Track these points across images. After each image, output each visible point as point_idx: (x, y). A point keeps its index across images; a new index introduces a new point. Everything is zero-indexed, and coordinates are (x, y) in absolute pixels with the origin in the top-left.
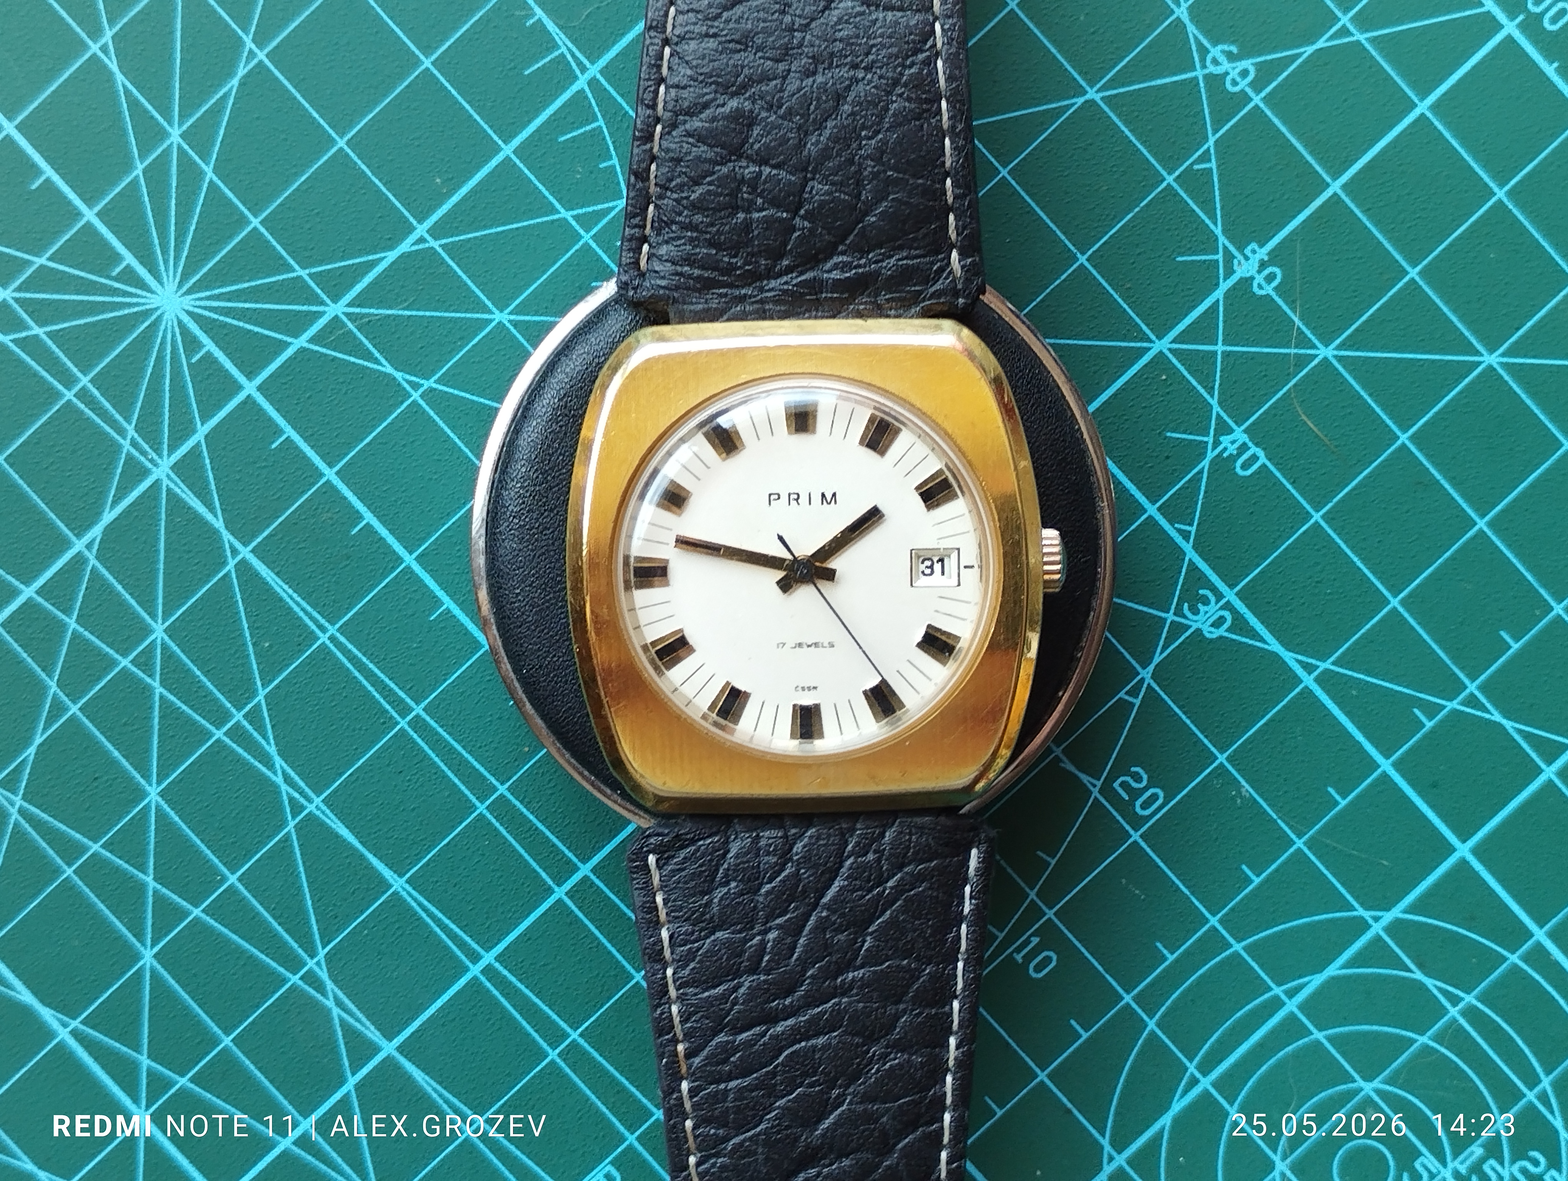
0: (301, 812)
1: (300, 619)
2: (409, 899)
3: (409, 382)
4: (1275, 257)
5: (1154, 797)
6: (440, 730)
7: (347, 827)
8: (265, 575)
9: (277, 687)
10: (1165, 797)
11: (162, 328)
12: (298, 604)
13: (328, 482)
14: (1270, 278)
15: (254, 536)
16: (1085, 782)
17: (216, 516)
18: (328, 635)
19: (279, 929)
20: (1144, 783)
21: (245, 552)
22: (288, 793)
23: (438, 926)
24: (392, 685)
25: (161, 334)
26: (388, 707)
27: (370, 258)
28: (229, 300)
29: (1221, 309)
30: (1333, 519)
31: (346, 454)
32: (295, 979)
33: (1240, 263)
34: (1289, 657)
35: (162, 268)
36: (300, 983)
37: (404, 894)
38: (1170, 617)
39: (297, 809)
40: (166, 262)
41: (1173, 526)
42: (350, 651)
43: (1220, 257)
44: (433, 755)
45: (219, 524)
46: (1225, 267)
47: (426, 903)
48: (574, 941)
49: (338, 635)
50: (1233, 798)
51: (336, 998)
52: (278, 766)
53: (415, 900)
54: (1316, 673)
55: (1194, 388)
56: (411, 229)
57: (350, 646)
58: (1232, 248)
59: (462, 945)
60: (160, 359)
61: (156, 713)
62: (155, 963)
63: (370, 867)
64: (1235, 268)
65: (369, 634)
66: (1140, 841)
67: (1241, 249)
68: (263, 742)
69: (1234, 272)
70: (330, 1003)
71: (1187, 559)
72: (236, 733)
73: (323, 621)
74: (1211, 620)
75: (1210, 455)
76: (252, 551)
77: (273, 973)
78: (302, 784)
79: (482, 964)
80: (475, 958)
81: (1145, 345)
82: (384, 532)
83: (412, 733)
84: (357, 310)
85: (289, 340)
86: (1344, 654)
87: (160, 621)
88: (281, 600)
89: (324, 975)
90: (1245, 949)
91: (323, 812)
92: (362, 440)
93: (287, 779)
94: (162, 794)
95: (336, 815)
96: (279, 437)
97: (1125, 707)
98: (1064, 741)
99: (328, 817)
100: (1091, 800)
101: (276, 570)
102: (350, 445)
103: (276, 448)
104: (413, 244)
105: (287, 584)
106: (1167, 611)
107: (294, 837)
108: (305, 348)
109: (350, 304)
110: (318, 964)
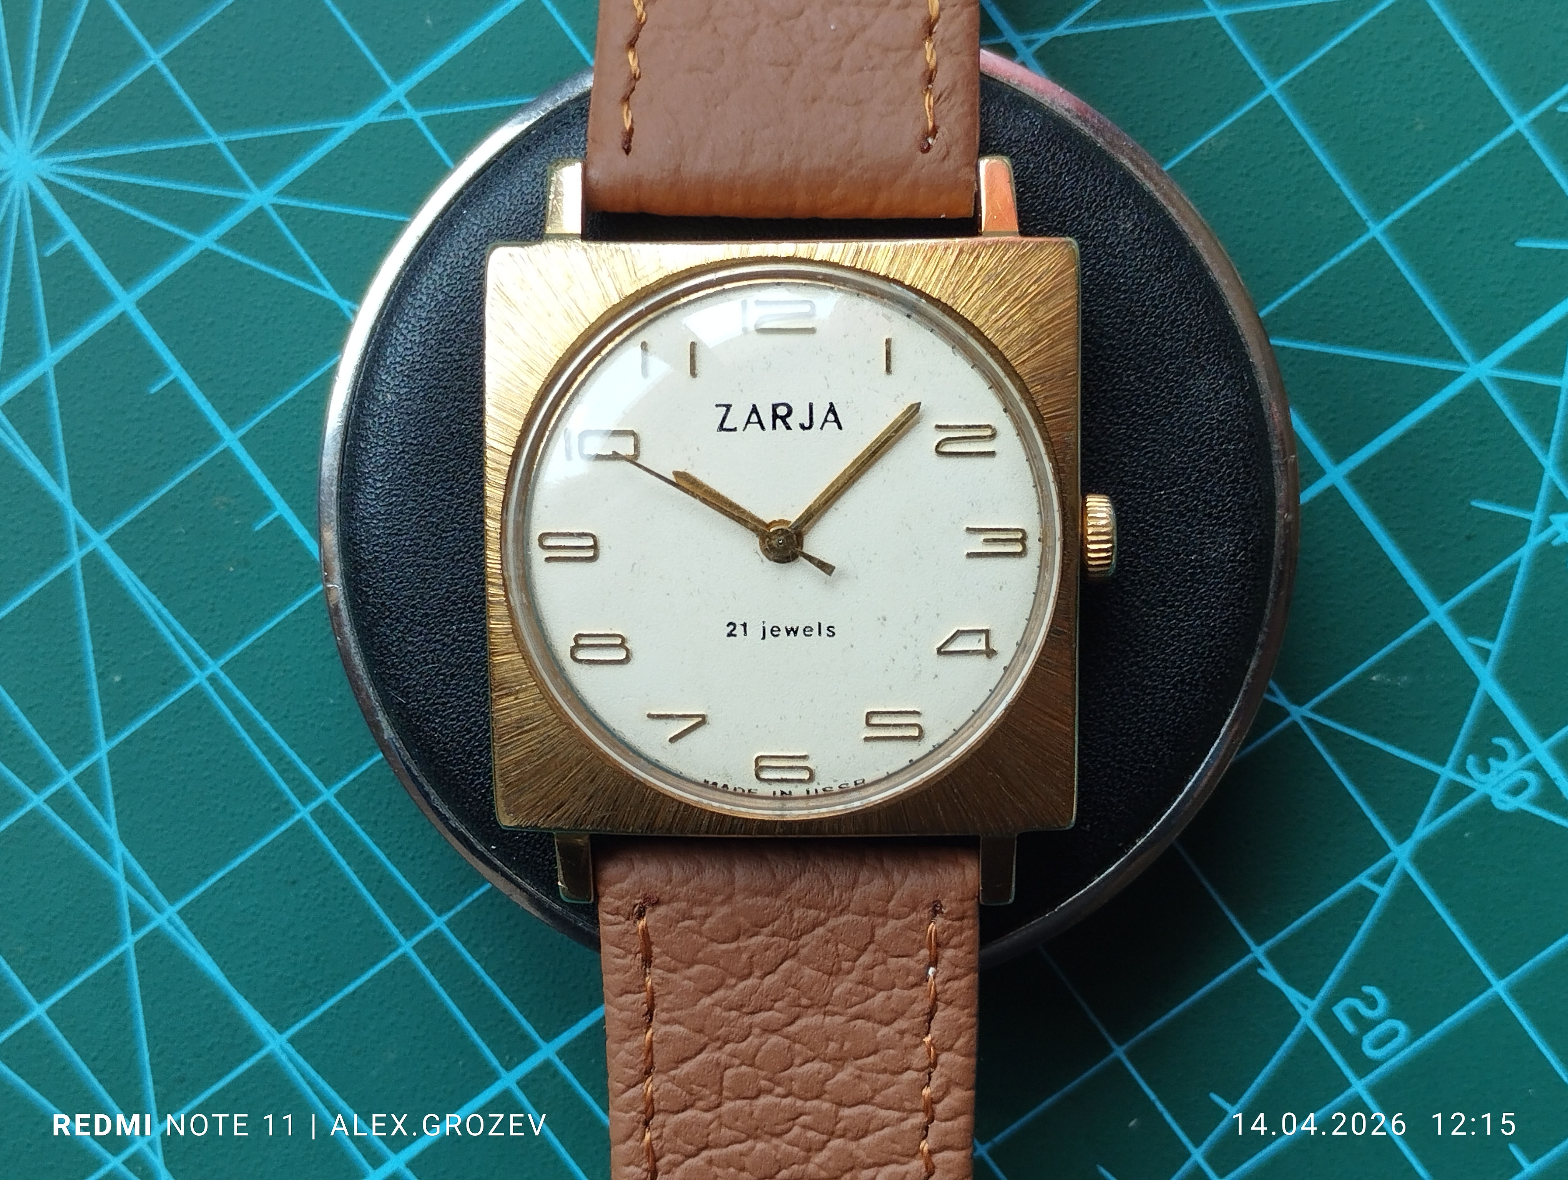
0: (145, 925)
1: (167, 645)
2: (290, 1066)
5: (1394, 1034)
6: (358, 828)
7: (210, 953)
8: (123, 578)
9: (127, 741)
10: (1408, 1034)
13: (227, 451)
15: (112, 517)
16: (1293, 1000)
17: (60, 484)
18: (208, 672)
20: (1380, 1011)
21: (98, 541)
22: (129, 896)
24: (294, 756)
26: (283, 786)
27: (318, 127)
28: (108, 169)
31: (257, 413)
32: (115, 1163)
35: (13, 113)
36: (123, 1169)
37: (284, 1058)
38: (1447, 773)
39: (139, 919)
40: (20, 106)
41: (1465, 638)
42: (237, 699)
44: (343, 863)
45: (63, 495)
47: (313, 1073)
49: (222, 675)
52: (117, 855)
53: (299, 1068)
55: (1521, 439)
56: (383, 89)
57: (238, 694)
63: (237, 1013)
65: (266, 679)
66: (1363, 1093)
68: (100, 819)
71: (1481, 691)
72: (62, 801)
73: (202, 653)
74: (1507, 784)
75: (1534, 541)
76: (109, 541)
77: (85, 1151)
78: (150, 884)
79: (387, 1169)
80: (377, 1161)
81: (1453, 367)
82: (301, 532)
83: (315, 827)
84: (293, 202)
85: (189, 236)
88: (143, 616)
89: (157, 1161)
91: (177, 929)
92: (282, 394)
93: (130, 877)
95: (195, 934)
96: (162, 378)
97: (1365, 897)
98: (1269, 938)
99: (184, 936)
100: (1298, 1029)
101: (141, 572)
102: (263, 400)
103: (156, 393)
104: (384, 112)
105: (155, 593)
106: (1443, 763)
107: (133, 959)
108: (211, 251)
109: (284, 192)
110: (151, 1144)
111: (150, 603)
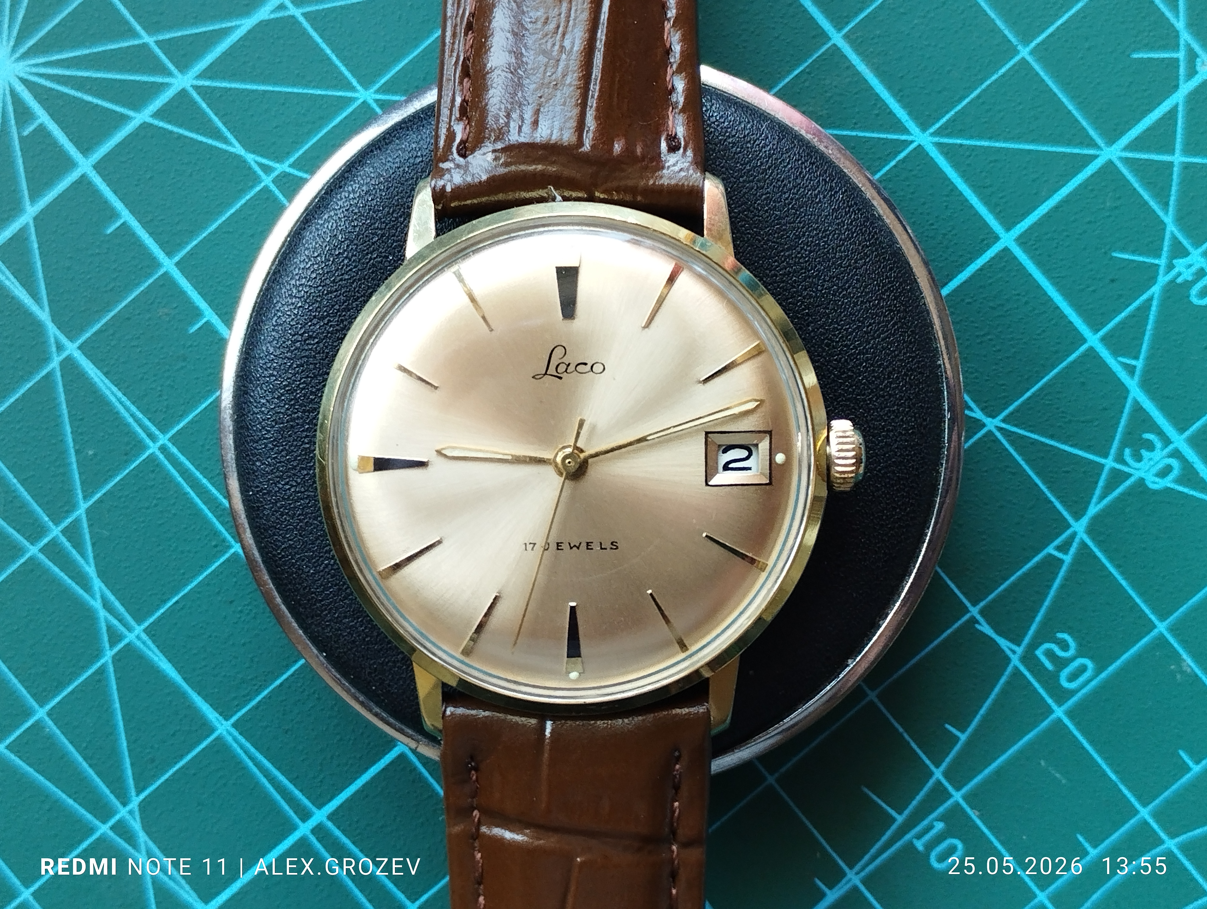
0: (119, 642)
1: (127, 425)
2: (235, 745)
3: (261, 165)
5: (1083, 669)
7: (170, 661)
8: (92, 375)
9: (100, 501)
10: (1094, 669)
12: (127, 409)
13: (167, 273)
15: (82, 330)
16: (1004, 648)
17: (41, 307)
18: (159, 444)
19: (91, 772)
20: (1071, 652)
21: (72, 348)
22: (106, 620)
23: (265, 776)
26: (220, 527)
27: (225, 25)
28: (69, 67)
29: (1181, 115)
31: (187, 243)
32: (104, 829)
33: (1203, 63)
36: (110, 834)
37: (229, 739)
38: (1109, 463)
39: (114, 637)
40: (0, 24)
41: (1116, 359)
42: (182, 463)
43: (1181, 55)
45: (44, 315)
46: (1187, 68)
47: (253, 750)
48: (416, 802)
49: (170, 445)
50: (1173, 673)
51: (149, 852)
52: (96, 589)
53: (242, 747)
55: (1147, 203)
57: (182, 459)
58: (1195, 45)
59: (291, 800)
63: (192, 706)
64: (1198, 68)
65: (203, 446)
66: (1064, 718)
67: (1205, 47)
68: (82, 561)
69: (1197, 73)
71: (1131, 398)
72: (53, 550)
73: (153, 429)
74: (1155, 470)
75: (1162, 280)
76: (80, 348)
77: (81, 820)
78: (121, 609)
79: (313, 822)
80: (305, 816)
81: (1091, 152)
84: (207, 83)
85: (131, 113)
88: (108, 403)
89: (136, 825)
90: (1178, 846)
91: (144, 643)
92: (205, 228)
93: (107, 605)
95: (158, 647)
96: (115, 222)
97: (1053, 563)
98: (982, 600)
99: (150, 649)
100: (1010, 669)
101: (105, 370)
102: (192, 233)
103: (111, 233)
104: (272, 12)
105: (116, 386)
106: (1106, 456)
107: (111, 669)
108: (147, 123)
109: (201, 76)
110: (131, 812)
111: (113, 393)
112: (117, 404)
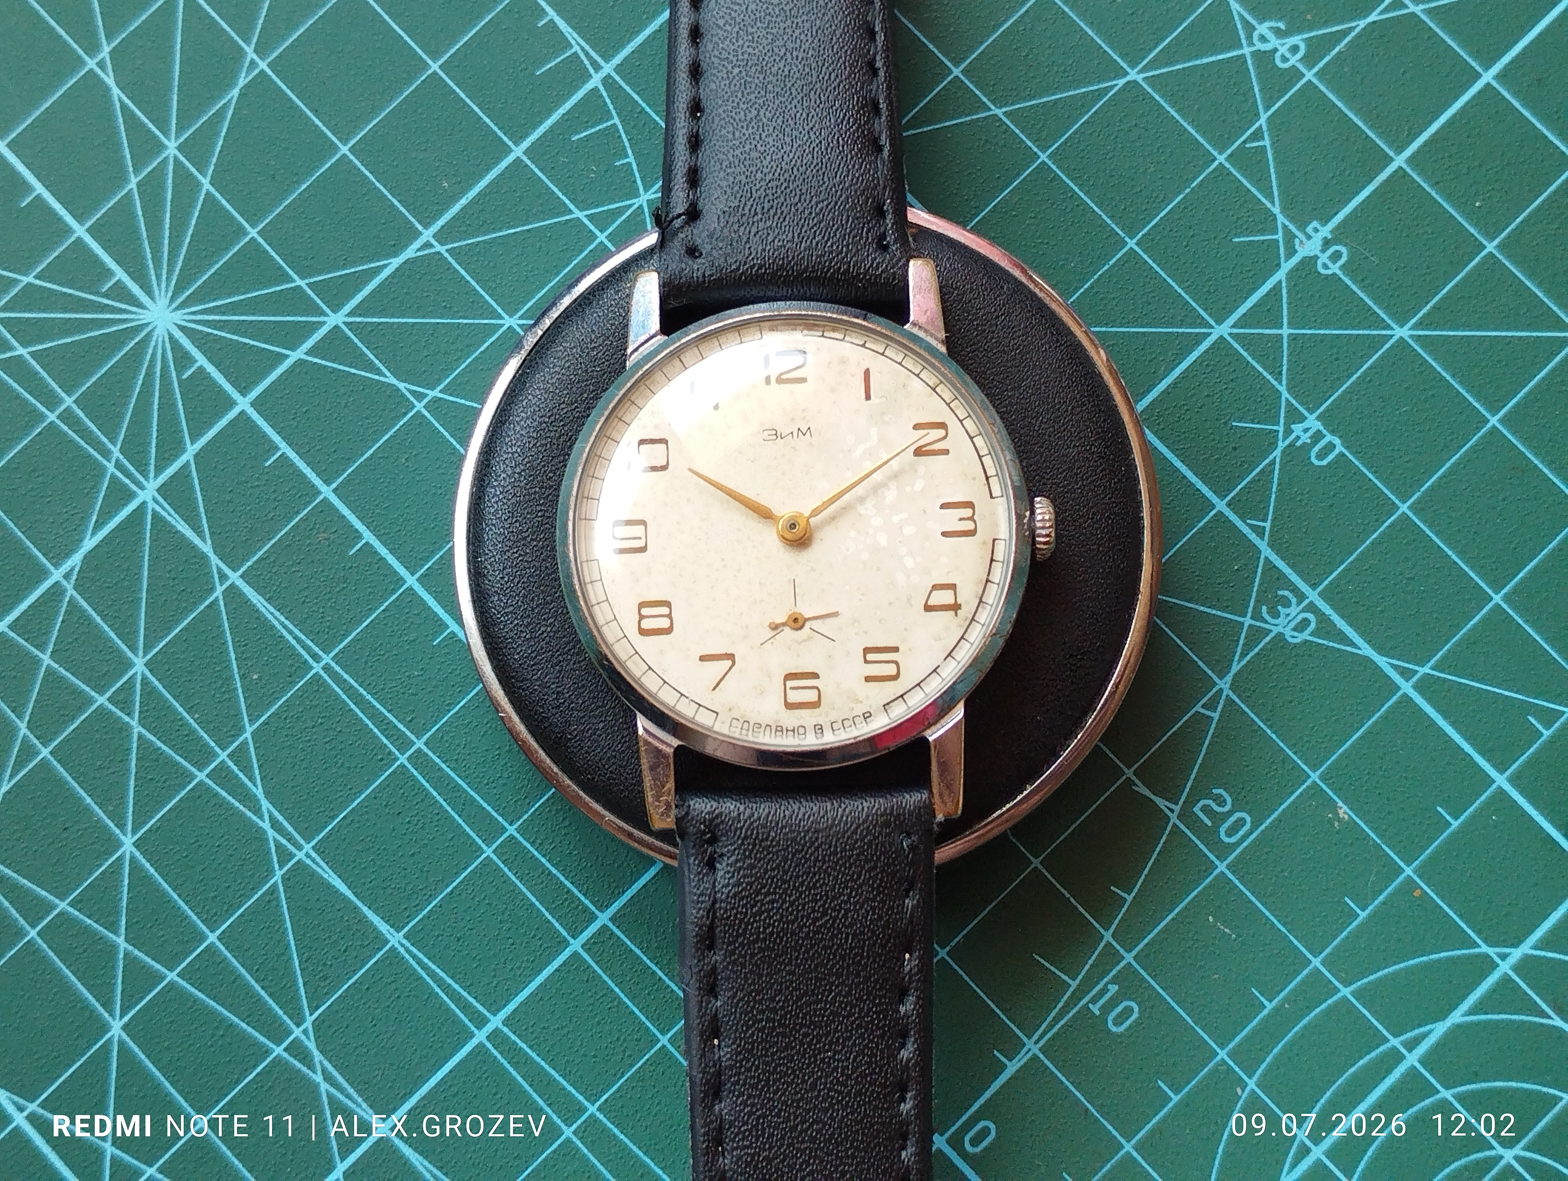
0: (290, 860)
1: (292, 647)
2: (407, 956)
3: (412, 392)
4: (1339, 235)
5: (1241, 822)
6: (444, 766)
7: (340, 876)
8: (255, 602)
9: (265, 723)
10: (1252, 822)
11: (153, 344)
12: (291, 632)
13: (325, 500)
14: (1336, 256)
15: (244, 559)
16: (1163, 807)
17: (204, 540)
18: (322, 664)
19: (262, 993)
20: (1228, 807)
21: (234, 577)
22: (275, 840)
24: (392, 718)
25: (150, 351)
26: (385, 741)
27: (373, 265)
28: (224, 314)
29: (1284, 291)
30: (1422, 509)
31: (344, 470)
32: (279, 1050)
33: (1301, 242)
34: (1382, 661)
35: (154, 282)
36: (285, 1055)
37: (402, 950)
38: (1248, 621)
39: (284, 856)
40: (159, 277)
41: (1245, 522)
42: (345, 680)
43: (1280, 236)
44: (435, 794)
45: (206, 547)
46: (1286, 249)
47: (426, 960)
48: (591, 1001)
49: (333, 664)
50: (1330, 822)
51: (324, 1071)
52: (264, 809)
53: (414, 957)
54: (1414, 679)
55: (1260, 374)
56: (417, 234)
57: (346, 676)
58: (1292, 227)
59: (466, 1008)
60: (149, 374)
61: (134, 756)
62: (125, 1036)
63: (363, 920)
64: (1297, 247)
65: (366, 663)
66: (1227, 872)
67: (1302, 227)
68: (249, 784)
69: (1296, 251)
70: (318, 1078)
71: (1262, 557)
72: (221, 775)
73: (317, 649)
74: (1292, 625)
75: (1281, 445)
76: (242, 576)
77: (256, 1043)
78: (290, 829)
79: (489, 1028)
80: (481, 1022)
81: (1203, 330)
82: (383, 551)
83: (413, 770)
84: (359, 320)
85: (287, 352)
86: (1445, 658)
87: (141, 653)
88: (273, 627)
89: (312, 1045)
90: (1353, 994)
91: (313, 861)
92: (362, 455)
93: (275, 824)
94: (136, 845)
95: (327, 863)
96: (273, 454)
98: (1136, 762)
99: (320, 866)
100: (1169, 828)
101: (268, 596)
102: (350, 461)
103: (269, 465)
104: (418, 250)
105: (278, 610)
106: (1244, 614)
107: (281, 888)
108: (303, 360)
109: (352, 313)
110: (305, 1032)
111: (276, 618)
112: (280, 627)
